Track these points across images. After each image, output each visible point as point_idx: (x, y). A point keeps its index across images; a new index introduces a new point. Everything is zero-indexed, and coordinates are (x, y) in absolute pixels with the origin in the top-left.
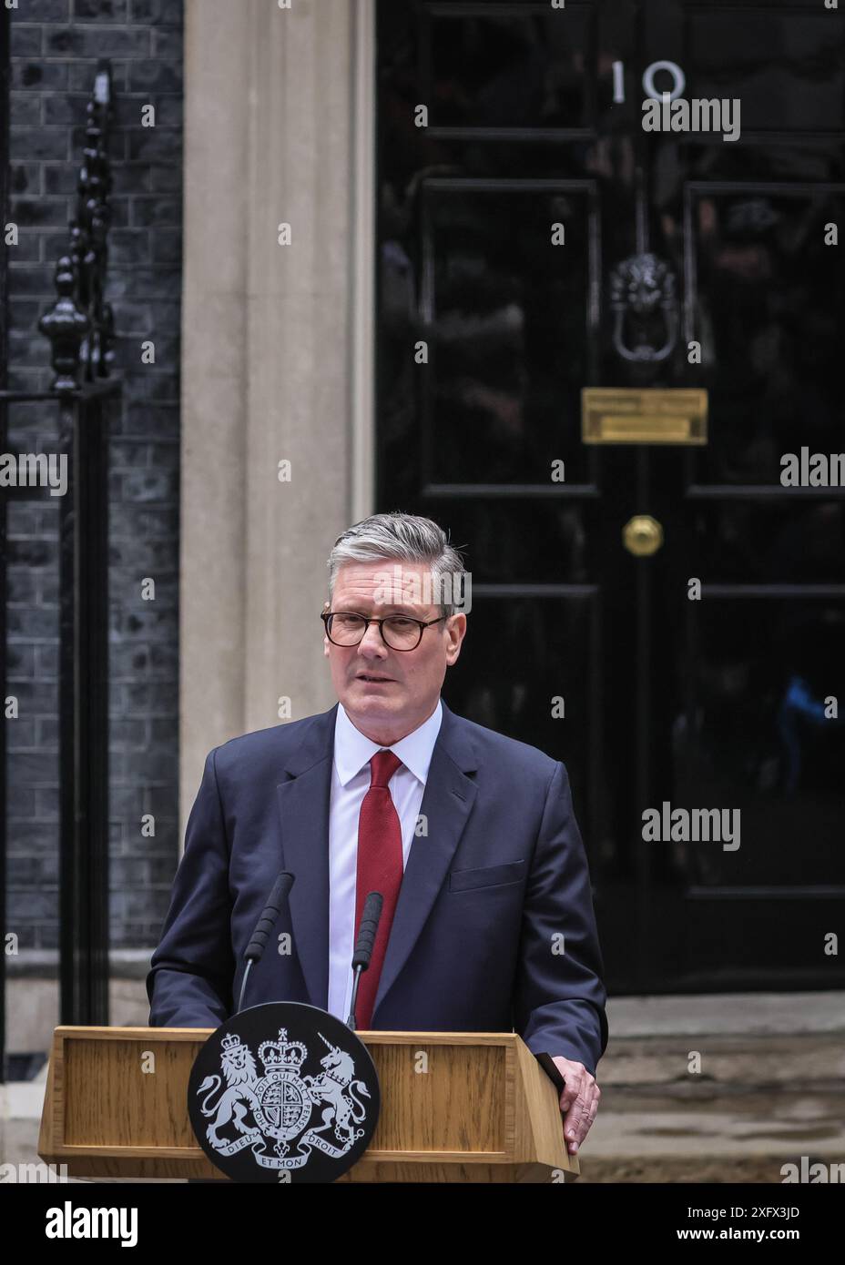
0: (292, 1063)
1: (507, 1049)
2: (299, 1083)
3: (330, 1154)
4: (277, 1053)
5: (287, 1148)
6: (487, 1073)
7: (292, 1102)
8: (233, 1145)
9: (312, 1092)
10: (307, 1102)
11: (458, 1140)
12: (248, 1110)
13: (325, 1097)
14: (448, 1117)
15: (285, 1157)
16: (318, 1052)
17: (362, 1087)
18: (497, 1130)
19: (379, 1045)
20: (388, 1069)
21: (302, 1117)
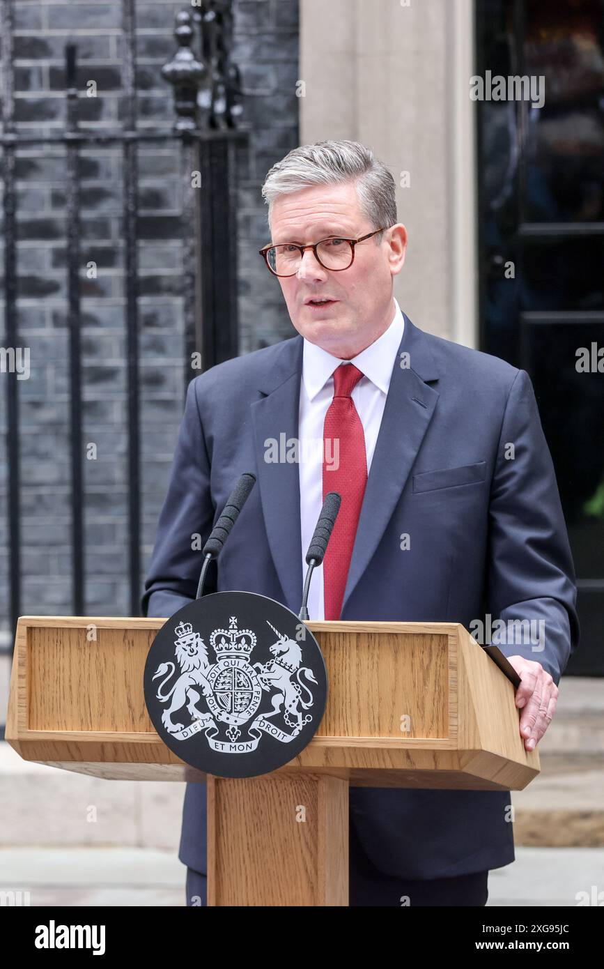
0: (242, 651)
1: (449, 637)
2: (249, 670)
3: (280, 739)
4: (228, 640)
5: (238, 732)
6: (430, 661)
7: (243, 688)
8: (187, 729)
9: (262, 679)
10: (256, 689)
12: (201, 695)
13: (274, 683)
14: (394, 703)
15: (237, 741)
16: (267, 640)
17: (309, 674)
18: (440, 718)
19: (326, 633)
20: (335, 657)
21: (252, 703)
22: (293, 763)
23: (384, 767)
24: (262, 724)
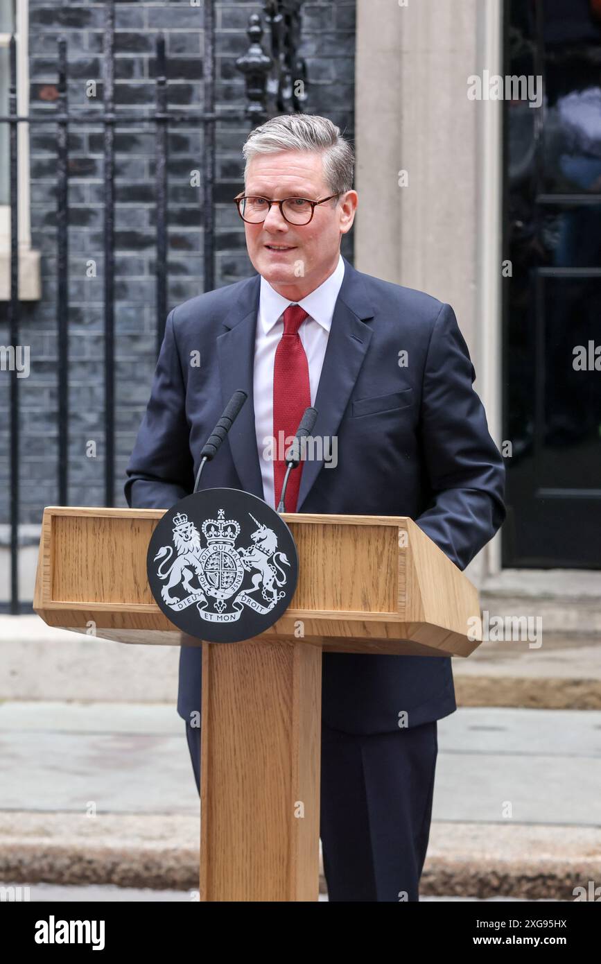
0: (228, 537)
1: (399, 529)
2: (233, 554)
3: (258, 611)
4: (217, 529)
5: (224, 605)
6: (384, 548)
7: (229, 568)
8: (182, 602)
9: (244, 561)
10: (240, 569)
11: (361, 603)
12: (194, 575)
13: (254, 565)
14: (353, 583)
15: (223, 613)
16: (248, 528)
17: (283, 558)
18: (391, 595)
19: (298, 524)
20: (305, 543)
21: (236, 581)
22: (269, 631)
23: (344, 636)
24: (244, 599)
